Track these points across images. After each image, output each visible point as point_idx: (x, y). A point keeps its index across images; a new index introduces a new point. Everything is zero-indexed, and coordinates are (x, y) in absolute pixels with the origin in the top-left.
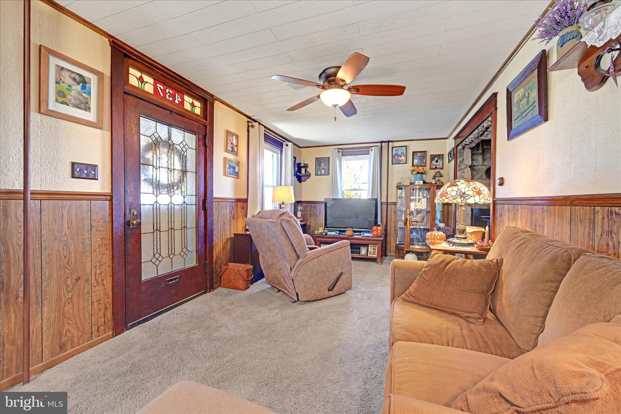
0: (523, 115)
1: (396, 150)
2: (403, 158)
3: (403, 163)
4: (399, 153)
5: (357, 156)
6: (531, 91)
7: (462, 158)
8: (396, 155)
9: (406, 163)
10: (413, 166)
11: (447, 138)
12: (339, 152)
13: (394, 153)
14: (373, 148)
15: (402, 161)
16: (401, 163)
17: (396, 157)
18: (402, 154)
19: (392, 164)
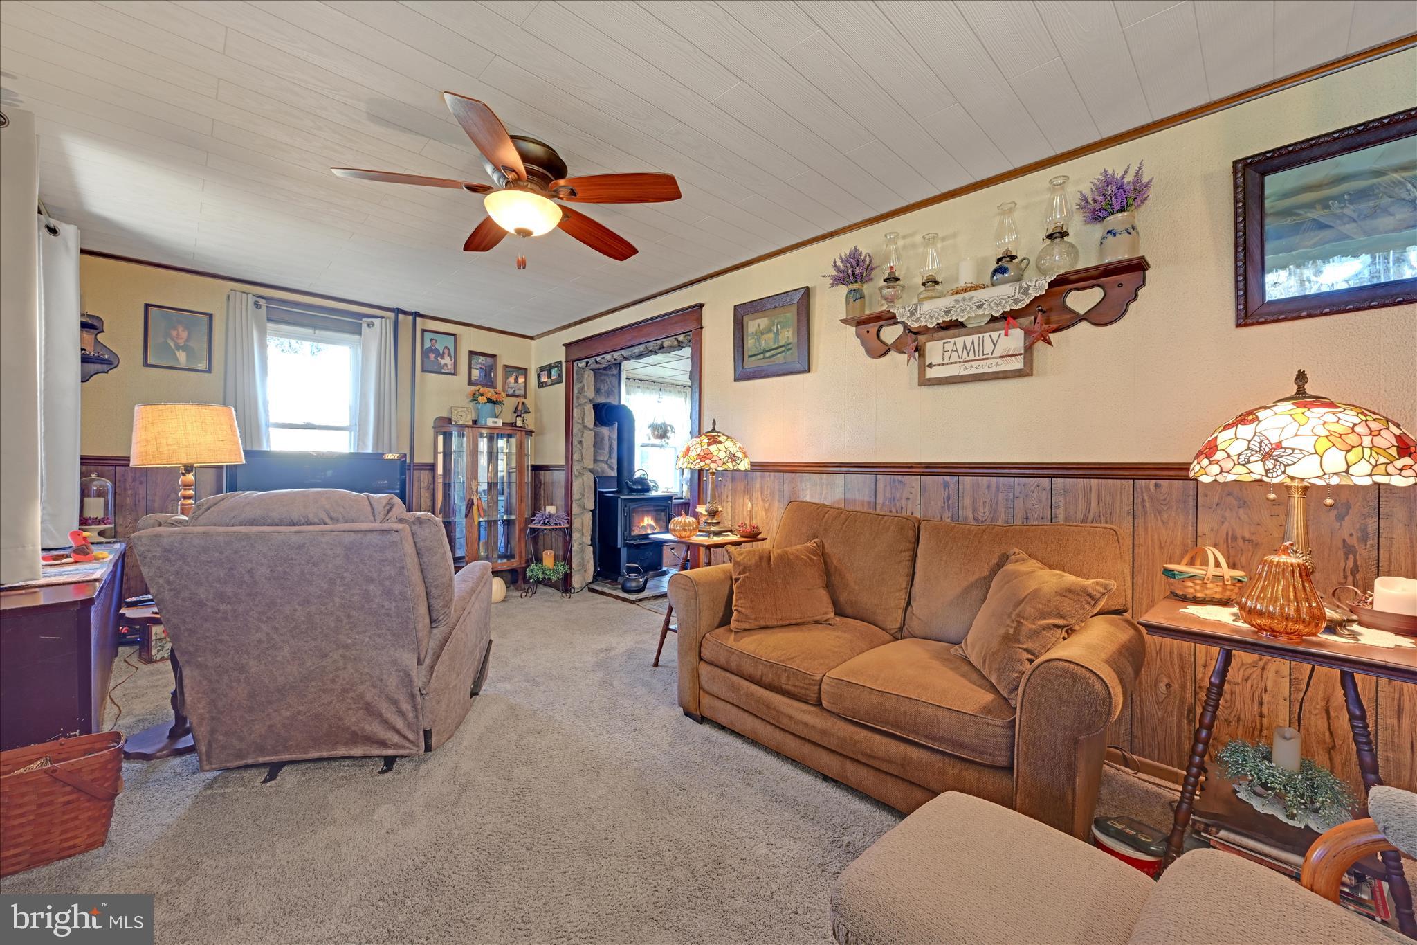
0: (768, 354)
1: (432, 339)
2: (447, 361)
3: (447, 371)
4: (440, 348)
5: (317, 332)
6: (782, 328)
7: (581, 385)
8: (431, 350)
9: (454, 374)
10: (470, 383)
11: (532, 338)
12: (257, 306)
13: (427, 344)
14: (377, 321)
15: (445, 368)
16: (443, 371)
17: (432, 356)
18: (446, 351)
19: (423, 371)
